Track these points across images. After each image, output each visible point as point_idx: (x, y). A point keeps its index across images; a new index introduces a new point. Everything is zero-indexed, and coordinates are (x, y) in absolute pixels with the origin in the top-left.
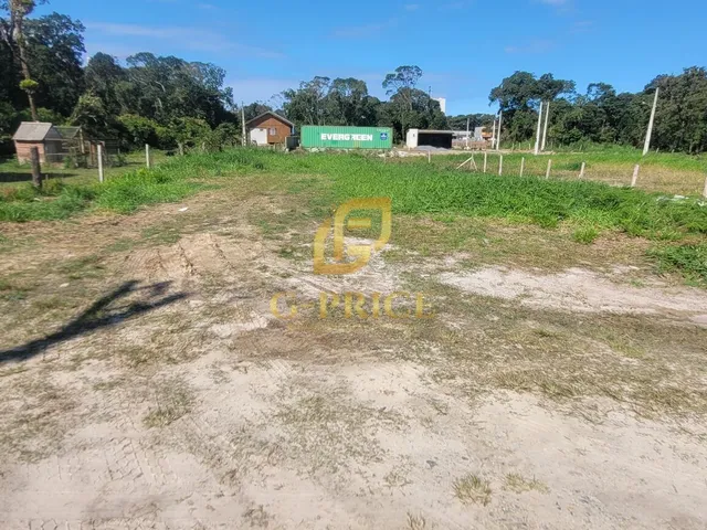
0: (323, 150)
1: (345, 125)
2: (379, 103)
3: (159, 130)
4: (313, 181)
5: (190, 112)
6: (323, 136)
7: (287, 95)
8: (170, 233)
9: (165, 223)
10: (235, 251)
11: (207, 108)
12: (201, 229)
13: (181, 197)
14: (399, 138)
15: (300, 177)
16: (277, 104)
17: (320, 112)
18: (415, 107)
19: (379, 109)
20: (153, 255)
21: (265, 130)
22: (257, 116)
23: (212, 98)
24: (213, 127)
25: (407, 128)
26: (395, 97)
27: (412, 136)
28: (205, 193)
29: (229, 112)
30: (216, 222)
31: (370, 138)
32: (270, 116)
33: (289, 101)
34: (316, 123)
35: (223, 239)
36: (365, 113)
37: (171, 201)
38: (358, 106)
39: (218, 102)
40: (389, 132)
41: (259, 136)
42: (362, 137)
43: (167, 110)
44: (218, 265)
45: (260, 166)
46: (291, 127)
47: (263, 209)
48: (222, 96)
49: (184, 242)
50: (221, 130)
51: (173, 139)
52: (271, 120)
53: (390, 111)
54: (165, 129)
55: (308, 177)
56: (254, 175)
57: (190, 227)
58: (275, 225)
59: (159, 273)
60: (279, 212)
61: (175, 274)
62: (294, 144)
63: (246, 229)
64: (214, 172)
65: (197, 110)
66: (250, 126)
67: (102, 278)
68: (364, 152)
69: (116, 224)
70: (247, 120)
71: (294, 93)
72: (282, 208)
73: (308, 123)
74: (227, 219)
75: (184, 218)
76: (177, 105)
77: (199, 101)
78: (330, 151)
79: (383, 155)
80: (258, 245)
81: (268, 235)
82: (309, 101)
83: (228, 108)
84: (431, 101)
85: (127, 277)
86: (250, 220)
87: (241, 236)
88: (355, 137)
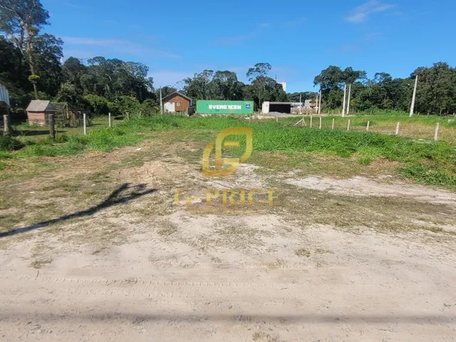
0: (210, 115)
1: (223, 99)
2: (244, 86)
3: (109, 104)
4: (209, 133)
5: (126, 93)
6: (210, 107)
7: (187, 81)
8: (137, 161)
9: (131, 156)
10: (177, 170)
11: (137, 90)
12: (152, 159)
13: (135, 144)
14: (258, 107)
15: (201, 131)
16: (180, 87)
17: (207, 91)
18: (268, 88)
19: (244, 89)
20: (133, 171)
21: (174, 103)
22: (168, 94)
23: (141, 83)
24: (141, 102)
25: (262, 101)
26: (254, 82)
27: (266, 106)
28: (146, 141)
29: (151, 93)
30: (160, 155)
31: (239, 107)
32: (176, 94)
33: (188, 85)
34: (205, 99)
35: (167, 164)
36: (235, 92)
37: (130, 145)
38: (231, 88)
39: (144, 87)
40: (251, 104)
41: (170, 107)
42: (234, 107)
43: (112, 91)
44: (168, 176)
45: (176, 125)
46: (190, 101)
47: (184, 149)
48: (147, 82)
49: (146, 165)
50: (146, 102)
51: (117, 109)
52: (177, 98)
53: (251, 91)
54: (112, 103)
55: (205, 131)
56: (173, 130)
57: (146, 158)
58: (192, 157)
59: (139, 179)
60: (193, 150)
61: (148, 181)
62: (192, 112)
63: (179, 159)
64: (149, 129)
65: (131, 92)
66: (164, 101)
67: (111, 182)
68: (236, 117)
69: (105, 157)
70: (163, 97)
71: (190, 80)
72: (194, 148)
73: (200, 99)
74: (165, 154)
75: (141, 153)
76: (119, 89)
77: (132, 86)
78: (214, 115)
79: (248, 118)
80: (187, 167)
81: (190, 162)
82: (200, 85)
83: (149, 90)
84: (277, 84)
85: (123, 182)
86: (178, 155)
87: (176, 162)
88: (231, 107)
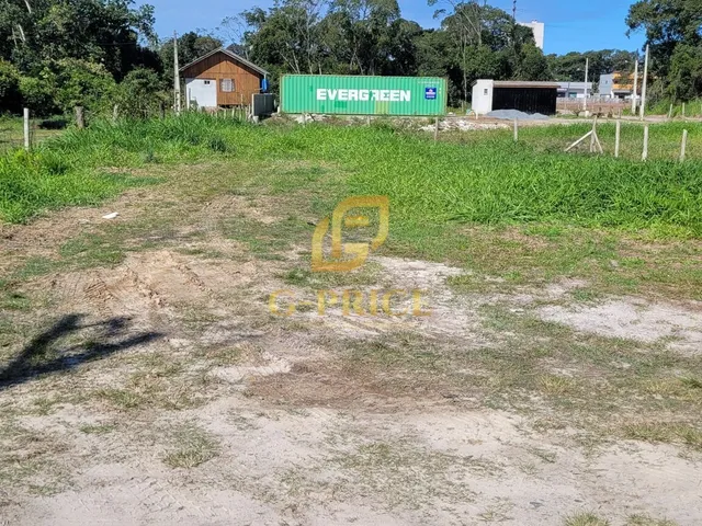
0: (320, 118)
1: (357, 73)
2: (420, 33)
3: (25, 82)
4: (315, 171)
5: (76, 52)
6: (320, 94)
7: (252, 19)
8: (106, 249)
9: (89, 236)
10: (220, 277)
11: (106, 42)
12: (150, 245)
13: (99, 199)
14: (459, 96)
15: (292, 165)
16: (232, 35)
17: (313, 49)
18: (488, 39)
19: (420, 43)
20: (92, 280)
21: (214, 83)
22: (198, 56)
23: (117, 23)
24: (118, 78)
25: (473, 78)
26: (449, 21)
27: (483, 92)
28: (133, 191)
29: (146, 50)
30: (172, 235)
31: (406, 96)
32: (221, 57)
33: (254, 29)
34: (304, 70)
35: (192, 260)
36: (394, 51)
37: (84, 203)
38: (383, 38)
39: (126, 33)
40: (441, 85)
41: (203, 93)
42: (391, 95)
43: (32, 43)
44: (196, 294)
45: (219, 146)
46: (261, 76)
47: (242, 216)
48: (135, 21)
49: (132, 261)
50: (132, 79)
51: (49, 98)
52: (224, 66)
53: (441, 48)
54: (34, 81)
55: (306, 164)
56: (210, 161)
57: (131, 242)
58: (268, 239)
59: (110, 304)
60: (268, 220)
61: (135, 307)
62: (266, 109)
63: (226, 245)
64: (143, 156)
65: (90, 47)
66: (187, 75)
67: (28, 310)
68: (395, 123)
69: (10, 237)
70: (181, 63)
71: (262, 13)
72: (271, 214)
73: (290, 70)
74: (186, 230)
75: (116, 229)
76: (53, 38)
77: (92, 30)
78: (332, 120)
79: (431, 128)
80: (249, 267)
81: (262, 254)
82: (292, 30)
83: (143, 42)
84: (517, 27)
85: (64, 310)
86: (226, 232)
87: (218, 255)
88: (379, 95)
